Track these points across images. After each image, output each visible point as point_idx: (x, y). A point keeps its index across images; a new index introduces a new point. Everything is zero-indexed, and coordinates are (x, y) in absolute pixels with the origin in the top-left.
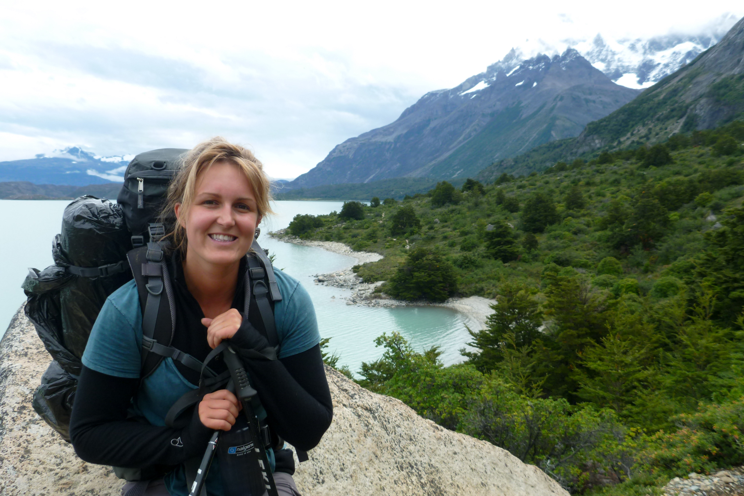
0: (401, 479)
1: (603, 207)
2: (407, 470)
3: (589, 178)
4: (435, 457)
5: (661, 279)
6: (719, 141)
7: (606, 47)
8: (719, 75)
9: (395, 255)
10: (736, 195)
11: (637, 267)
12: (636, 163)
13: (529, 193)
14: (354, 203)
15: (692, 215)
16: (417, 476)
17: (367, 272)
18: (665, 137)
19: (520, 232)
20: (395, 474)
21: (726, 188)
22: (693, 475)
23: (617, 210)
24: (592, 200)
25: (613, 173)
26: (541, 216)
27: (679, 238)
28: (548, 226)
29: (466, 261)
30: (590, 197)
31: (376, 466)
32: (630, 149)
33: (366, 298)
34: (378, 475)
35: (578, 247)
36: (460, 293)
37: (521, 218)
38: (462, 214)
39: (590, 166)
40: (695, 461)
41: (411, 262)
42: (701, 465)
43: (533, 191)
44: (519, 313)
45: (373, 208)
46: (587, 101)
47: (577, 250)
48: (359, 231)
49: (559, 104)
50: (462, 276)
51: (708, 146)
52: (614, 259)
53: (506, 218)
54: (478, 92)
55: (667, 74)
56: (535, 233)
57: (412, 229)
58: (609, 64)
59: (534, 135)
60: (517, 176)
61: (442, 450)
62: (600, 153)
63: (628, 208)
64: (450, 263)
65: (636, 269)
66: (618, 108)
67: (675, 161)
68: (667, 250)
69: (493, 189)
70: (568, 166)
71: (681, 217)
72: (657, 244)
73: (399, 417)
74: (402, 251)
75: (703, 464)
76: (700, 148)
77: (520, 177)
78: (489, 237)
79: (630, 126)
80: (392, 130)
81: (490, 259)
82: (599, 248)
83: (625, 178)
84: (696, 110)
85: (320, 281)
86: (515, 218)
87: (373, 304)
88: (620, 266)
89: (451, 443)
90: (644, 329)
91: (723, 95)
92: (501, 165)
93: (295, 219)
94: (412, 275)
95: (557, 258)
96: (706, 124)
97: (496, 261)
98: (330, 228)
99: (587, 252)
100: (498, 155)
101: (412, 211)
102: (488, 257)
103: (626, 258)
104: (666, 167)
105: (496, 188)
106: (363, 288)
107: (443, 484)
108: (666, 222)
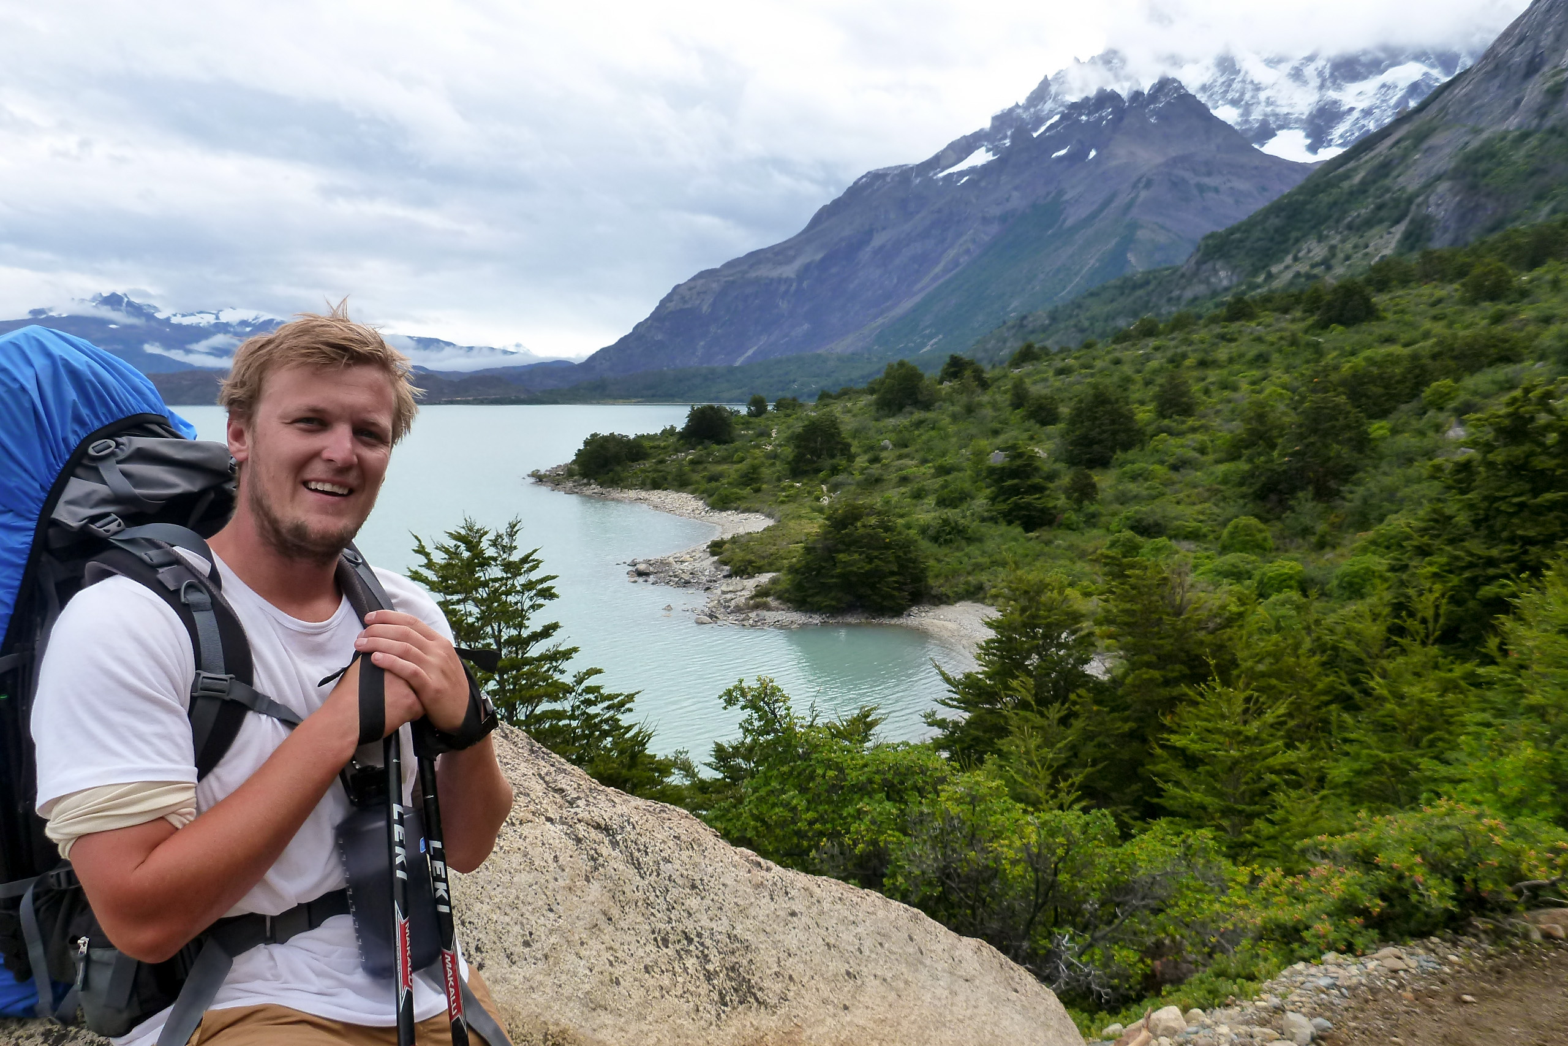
0: (660, 964)
1: (1233, 411)
2: (678, 947)
3: (1205, 351)
4: (746, 920)
5: (1349, 562)
6: (1477, 271)
7: (1242, 73)
8: (1477, 132)
9: (800, 517)
10: (1507, 385)
11: (1304, 538)
12: (1303, 319)
13: (1079, 383)
14: (711, 408)
15: (1417, 427)
16: (698, 957)
17: (739, 555)
18: (1365, 263)
19: (1059, 466)
20: (650, 952)
21: (1486, 370)
22: (1330, 956)
23: (1261, 417)
24: (1210, 397)
25: (1254, 340)
26: (1104, 432)
27: (1388, 477)
28: (1118, 452)
29: (948, 529)
30: (1207, 392)
31: (606, 938)
32: (1294, 290)
33: (738, 609)
34: (609, 955)
35: (1181, 495)
36: (935, 597)
37: (1063, 436)
38: (940, 429)
39: (1206, 326)
40: (1337, 928)
41: (830, 532)
42: (1346, 935)
43: (1089, 380)
44: (1045, 636)
45: (752, 420)
46: (1201, 188)
47: (1178, 503)
48: (724, 467)
49: (1144, 194)
50: (939, 561)
51: (1451, 281)
52: (1253, 521)
53: (1031, 438)
54: (972, 170)
55: (1368, 130)
56: (1091, 468)
57: (834, 461)
58: (1247, 111)
59: (1092, 262)
60: (1055, 349)
61: (764, 907)
62: (1228, 298)
63: (1284, 414)
64: (912, 532)
65: (1301, 541)
66: (1267, 204)
67: (1385, 314)
68: (1365, 501)
69: (1005, 376)
70: (1161, 326)
71: (1394, 431)
72: (1344, 489)
73: (671, 843)
74: (814, 510)
75: (1352, 935)
76: (1436, 287)
77: (1061, 351)
78: (995, 477)
79: (1291, 242)
80: (791, 253)
81: (996, 523)
82: (1224, 499)
83: (1280, 351)
84: (1428, 207)
85: (640, 574)
86: (1049, 438)
87: (751, 622)
88: (1268, 535)
89: (787, 893)
90: (1299, 665)
91: (1485, 175)
92: (1022, 326)
93: (586, 443)
94: (833, 558)
95: (1137, 521)
96: (1449, 236)
97: (1009, 528)
98: (662, 462)
99: (1199, 507)
100: (1015, 304)
101: (834, 423)
102: (994, 520)
103: (1279, 518)
104: (1364, 326)
105: (1011, 375)
106: (731, 589)
107: (758, 974)
108: (1362, 443)
